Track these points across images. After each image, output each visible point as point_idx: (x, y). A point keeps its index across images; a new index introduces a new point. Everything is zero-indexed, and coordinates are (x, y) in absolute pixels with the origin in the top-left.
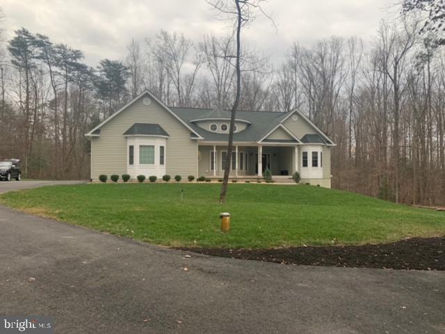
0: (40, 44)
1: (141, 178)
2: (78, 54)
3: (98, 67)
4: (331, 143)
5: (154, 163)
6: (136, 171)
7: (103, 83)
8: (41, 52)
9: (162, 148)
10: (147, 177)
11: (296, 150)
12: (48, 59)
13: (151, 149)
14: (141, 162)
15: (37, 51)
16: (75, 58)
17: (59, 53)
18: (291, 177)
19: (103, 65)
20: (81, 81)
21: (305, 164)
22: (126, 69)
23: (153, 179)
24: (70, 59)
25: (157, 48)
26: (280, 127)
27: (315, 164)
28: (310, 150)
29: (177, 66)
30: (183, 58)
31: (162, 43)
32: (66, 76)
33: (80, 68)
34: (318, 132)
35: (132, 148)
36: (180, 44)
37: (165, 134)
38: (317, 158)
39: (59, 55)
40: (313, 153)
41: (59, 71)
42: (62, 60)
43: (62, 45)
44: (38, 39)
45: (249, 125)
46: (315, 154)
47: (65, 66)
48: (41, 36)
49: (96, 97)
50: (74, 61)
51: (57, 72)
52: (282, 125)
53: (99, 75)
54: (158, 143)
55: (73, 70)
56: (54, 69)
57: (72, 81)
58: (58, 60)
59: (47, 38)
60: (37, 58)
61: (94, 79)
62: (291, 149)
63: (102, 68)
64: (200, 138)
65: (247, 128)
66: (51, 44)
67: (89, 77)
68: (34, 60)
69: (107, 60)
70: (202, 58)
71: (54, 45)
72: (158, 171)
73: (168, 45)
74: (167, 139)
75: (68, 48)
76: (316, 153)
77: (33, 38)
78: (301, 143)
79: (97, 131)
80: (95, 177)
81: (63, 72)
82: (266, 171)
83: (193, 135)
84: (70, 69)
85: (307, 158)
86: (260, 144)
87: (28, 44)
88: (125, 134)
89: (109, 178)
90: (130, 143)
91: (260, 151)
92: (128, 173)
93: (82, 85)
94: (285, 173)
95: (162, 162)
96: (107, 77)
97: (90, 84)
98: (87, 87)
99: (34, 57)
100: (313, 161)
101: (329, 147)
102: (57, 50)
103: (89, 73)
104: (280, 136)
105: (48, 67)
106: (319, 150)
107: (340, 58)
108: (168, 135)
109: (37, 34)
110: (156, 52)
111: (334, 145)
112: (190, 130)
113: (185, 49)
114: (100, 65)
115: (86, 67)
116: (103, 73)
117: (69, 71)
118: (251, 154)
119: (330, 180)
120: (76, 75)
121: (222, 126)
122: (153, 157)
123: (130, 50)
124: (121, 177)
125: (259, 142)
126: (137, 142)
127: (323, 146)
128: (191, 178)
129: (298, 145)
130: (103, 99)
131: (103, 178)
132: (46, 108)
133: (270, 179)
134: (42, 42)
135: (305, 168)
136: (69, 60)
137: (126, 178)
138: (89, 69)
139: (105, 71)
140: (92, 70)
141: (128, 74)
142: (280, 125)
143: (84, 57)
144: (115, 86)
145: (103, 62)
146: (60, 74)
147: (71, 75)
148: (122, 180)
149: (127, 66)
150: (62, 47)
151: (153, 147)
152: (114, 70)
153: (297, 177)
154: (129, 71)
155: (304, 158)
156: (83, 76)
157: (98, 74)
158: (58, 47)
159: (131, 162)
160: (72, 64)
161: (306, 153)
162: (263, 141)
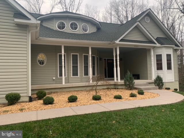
4: (178, 47)
11: (152, 53)
27: (169, 67)
28: (164, 52)
38: (171, 61)
40: (167, 55)
45: (98, 29)
46: (169, 57)
52: (140, 24)
76: (170, 55)
78: (157, 45)
85: (161, 61)
86: (118, 44)
101: (176, 50)
119: (178, 83)
121: (72, 25)
125: (117, 42)
129: (154, 47)
135: (160, 72)
142: (138, 23)
161: (161, 55)
162: (120, 41)
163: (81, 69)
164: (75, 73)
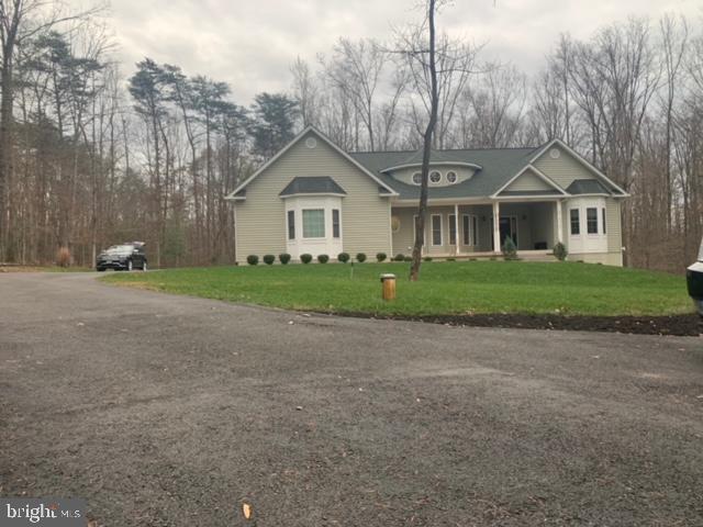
0: (169, 79)
1: (306, 259)
2: (222, 89)
3: (253, 106)
4: (621, 193)
5: (323, 236)
6: (298, 248)
7: (261, 129)
8: (172, 90)
9: (335, 213)
10: (315, 258)
11: (559, 207)
12: (181, 99)
13: (319, 215)
14: (305, 235)
15: (167, 89)
16: (218, 95)
17: (196, 89)
18: (551, 251)
19: (260, 103)
20: (229, 129)
21: (575, 230)
22: (293, 104)
23: (323, 259)
24: (211, 97)
25: (337, 67)
26: (529, 170)
27: (592, 228)
28: (583, 205)
29: (368, 93)
30: (376, 79)
31: (343, 57)
32: (207, 122)
33: (227, 108)
34: (598, 176)
35: (291, 214)
36: (371, 56)
37: (340, 190)
38: (595, 218)
39: (196, 93)
40: (589, 210)
41: (196, 116)
42: (200, 100)
43: (200, 78)
44: (167, 72)
45: (477, 171)
46: (592, 213)
47: (205, 108)
48: (170, 68)
49: (254, 152)
50: (217, 99)
51: (193, 117)
52: (533, 168)
53: (254, 118)
54: (329, 205)
55: (217, 113)
56: (190, 113)
57: (216, 128)
58: (194, 100)
59: (179, 69)
60: (167, 99)
61: (247, 124)
62: (550, 206)
63: (259, 107)
64: (394, 193)
65: (474, 177)
66: (184, 77)
67: (240, 121)
68: (164, 103)
69: (265, 94)
70: (406, 76)
71: (188, 78)
72: (332, 248)
73: (351, 60)
74: (342, 198)
75: (208, 80)
76: (595, 210)
77: (161, 71)
78: (566, 195)
79: (242, 192)
80: (242, 259)
81: (203, 117)
82: (506, 243)
83: (382, 189)
84: (212, 111)
85: (577, 219)
86: (494, 200)
87: (155, 81)
88: (281, 194)
89: (261, 259)
90: (289, 206)
91: (497, 210)
92: (288, 252)
93: (231, 133)
94: (541, 246)
95: (336, 234)
96: (266, 120)
97: (242, 132)
98: (238, 137)
99: (163, 100)
100: (589, 224)
101: (617, 199)
102: (193, 85)
103: (240, 115)
104: (529, 185)
105: (182, 111)
106: (599, 204)
107: (644, 50)
108: (344, 193)
109: (165, 65)
110: (334, 73)
111: (626, 195)
112: (377, 183)
113: (378, 64)
114: (255, 103)
115: (235, 107)
116: (261, 114)
117: (210, 114)
118: (484, 219)
119: (621, 256)
120: (222, 120)
121: (432, 175)
122: (323, 226)
123: (295, 74)
124: (277, 259)
125: (494, 197)
126: (299, 205)
127: (606, 198)
128: (382, 257)
129: (562, 199)
130: (263, 155)
131: (252, 260)
132: (185, 173)
133: (515, 255)
134: (171, 76)
135: (575, 236)
136: (209, 99)
137: (285, 259)
138: (238, 110)
139: (263, 110)
140: (243, 111)
141: (295, 111)
142: (529, 166)
143: (229, 92)
144: (278, 133)
145: (259, 97)
146: (198, 119)
147: (213, 120)
148: (280, 263)
149: (295, 100)
150: (200, 80)
151: (322, 211)
152: (275, 107)
153: (561, 251)
154: (298, 107)
155: (572, 219)
156: (231, 120)
157: (252, 116)
158: (194, 81)
159: (292, 236)
160: (214, 104)
161: (577, 211)
162: (500, 194)
163: (445, 235)
164: (437, 241)
